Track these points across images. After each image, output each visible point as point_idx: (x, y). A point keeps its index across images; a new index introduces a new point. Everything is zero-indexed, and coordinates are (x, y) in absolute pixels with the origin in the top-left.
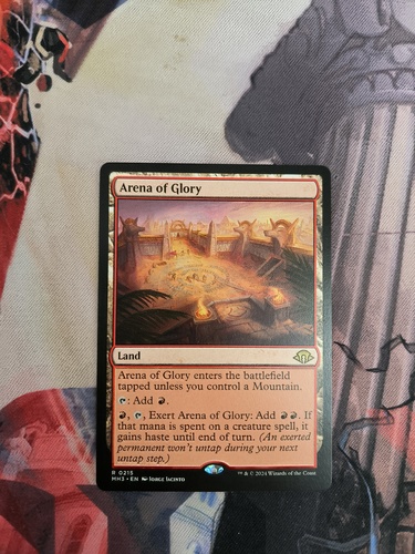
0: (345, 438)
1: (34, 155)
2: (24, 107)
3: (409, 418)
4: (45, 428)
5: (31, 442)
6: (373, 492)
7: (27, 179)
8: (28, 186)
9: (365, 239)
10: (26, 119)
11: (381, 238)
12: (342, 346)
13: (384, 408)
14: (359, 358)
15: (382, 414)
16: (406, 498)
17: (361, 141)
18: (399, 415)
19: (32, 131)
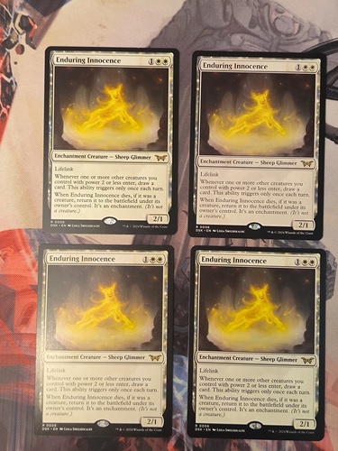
1: (13, 93)
2: (8, 63)
4: (13, 251)
5: (4, 259)
7: (8, 107)
8: (8, 110)
10: (8, 71)
19: (12, 78)
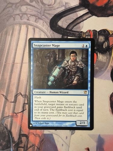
0: (4, 121)
3: (22, 116)
6: (12, 136)
9: (11, 65)
11: (15, 65)
12: (3, 95)
13: (15, 113)
14: (8, 99)
15: (15, 115)
16: (21, 138)
17: (10, 36)
18: (19, 115)
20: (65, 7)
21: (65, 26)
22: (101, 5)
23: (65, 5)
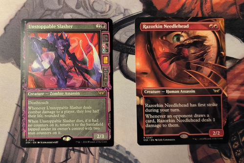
20: (124, 15)
21: (124, 40)
22: (172, 12)
23: (123, 12)
